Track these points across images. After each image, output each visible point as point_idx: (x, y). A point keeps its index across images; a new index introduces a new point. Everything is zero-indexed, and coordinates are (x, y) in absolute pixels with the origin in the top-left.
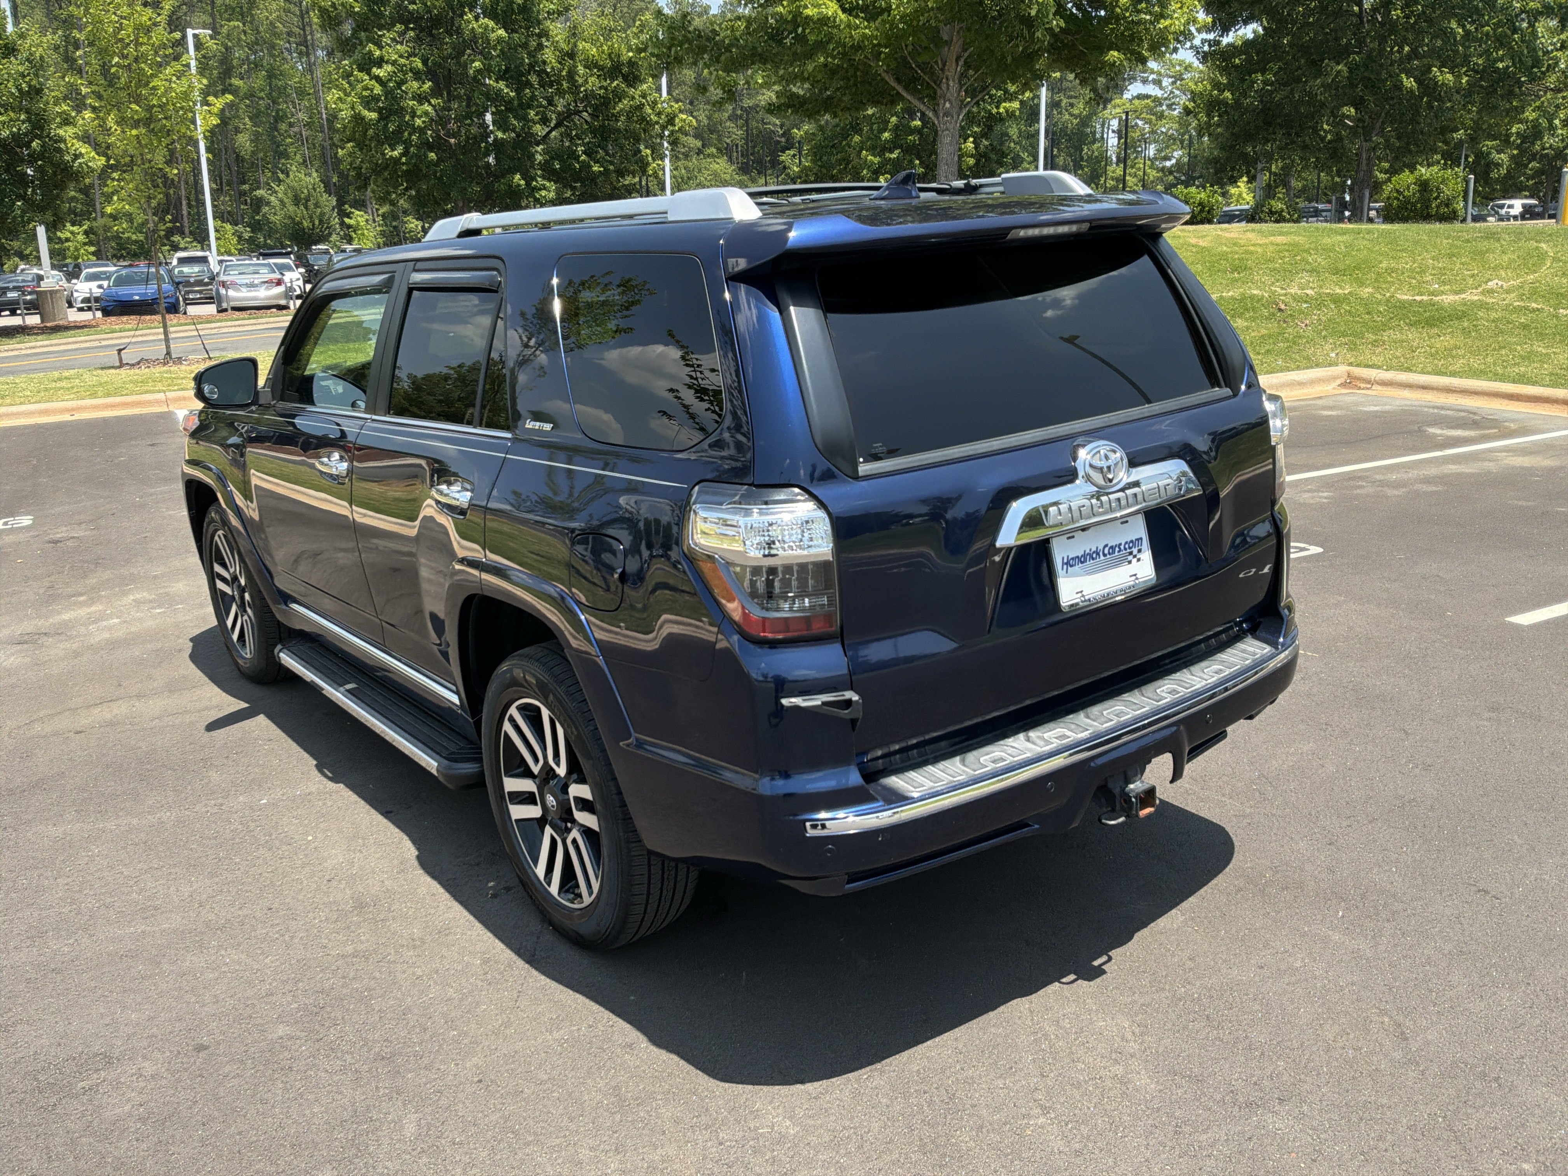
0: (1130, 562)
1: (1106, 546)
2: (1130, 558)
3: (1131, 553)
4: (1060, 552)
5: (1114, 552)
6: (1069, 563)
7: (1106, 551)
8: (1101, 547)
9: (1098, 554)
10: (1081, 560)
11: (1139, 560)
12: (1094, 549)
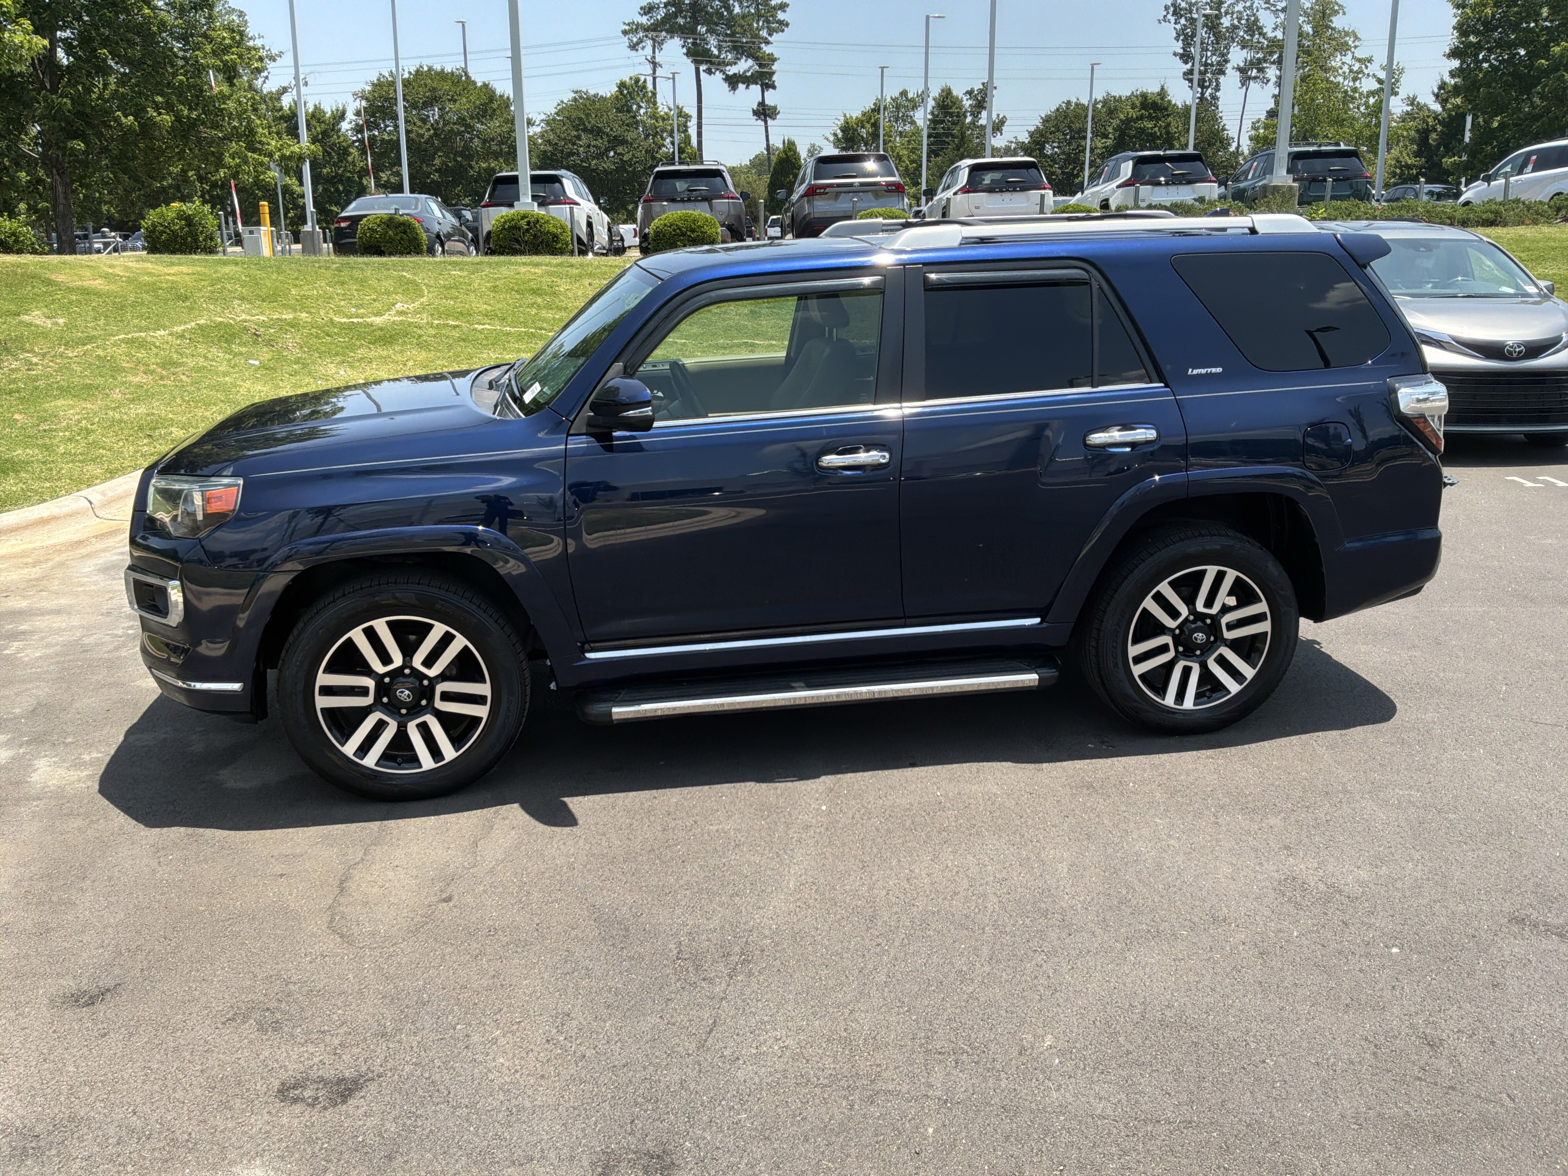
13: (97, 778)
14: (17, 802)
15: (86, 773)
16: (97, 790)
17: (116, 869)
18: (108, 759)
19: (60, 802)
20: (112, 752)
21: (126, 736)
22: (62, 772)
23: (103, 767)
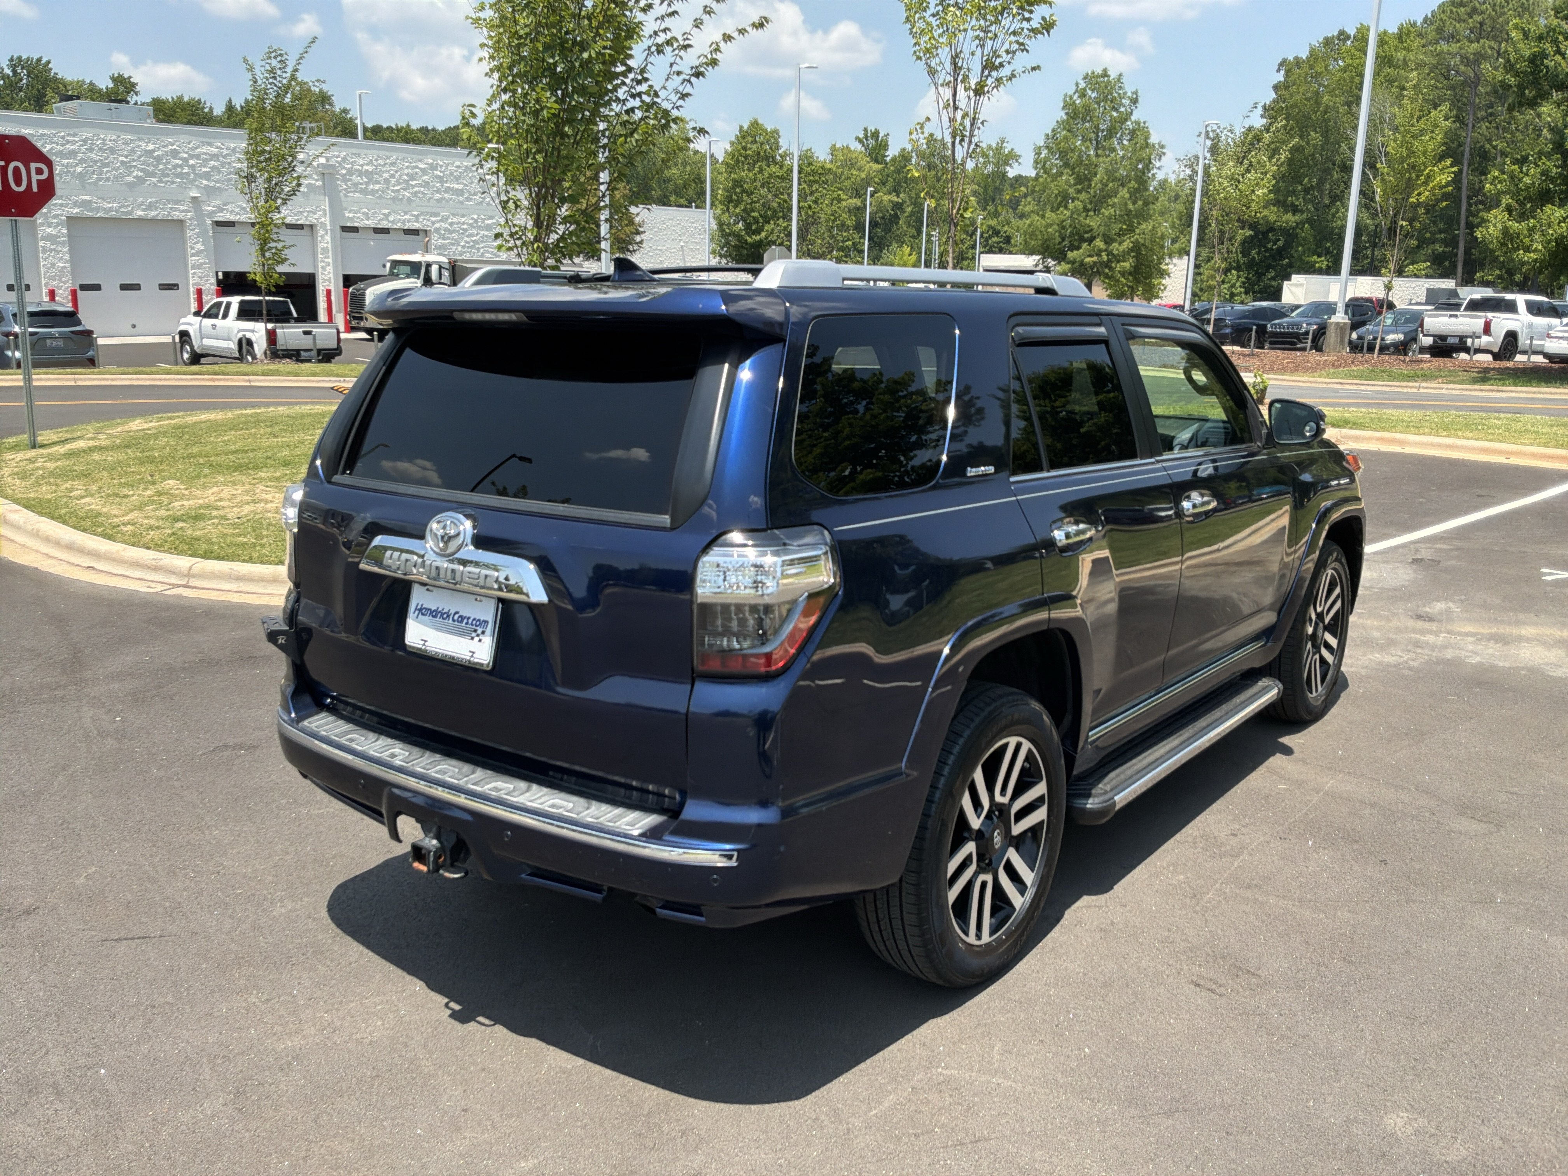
0: (472, 638)
1: (457, 613)
2: (474, 634)
3: (475, 631)
4: (418, 598)
5: (461, 622)
6: (421, 611)
7: (456, 617)
8: (452, 612)
9: (448, 616)
10: (434, 613)
11: (480, 641)
12: (446, 610)
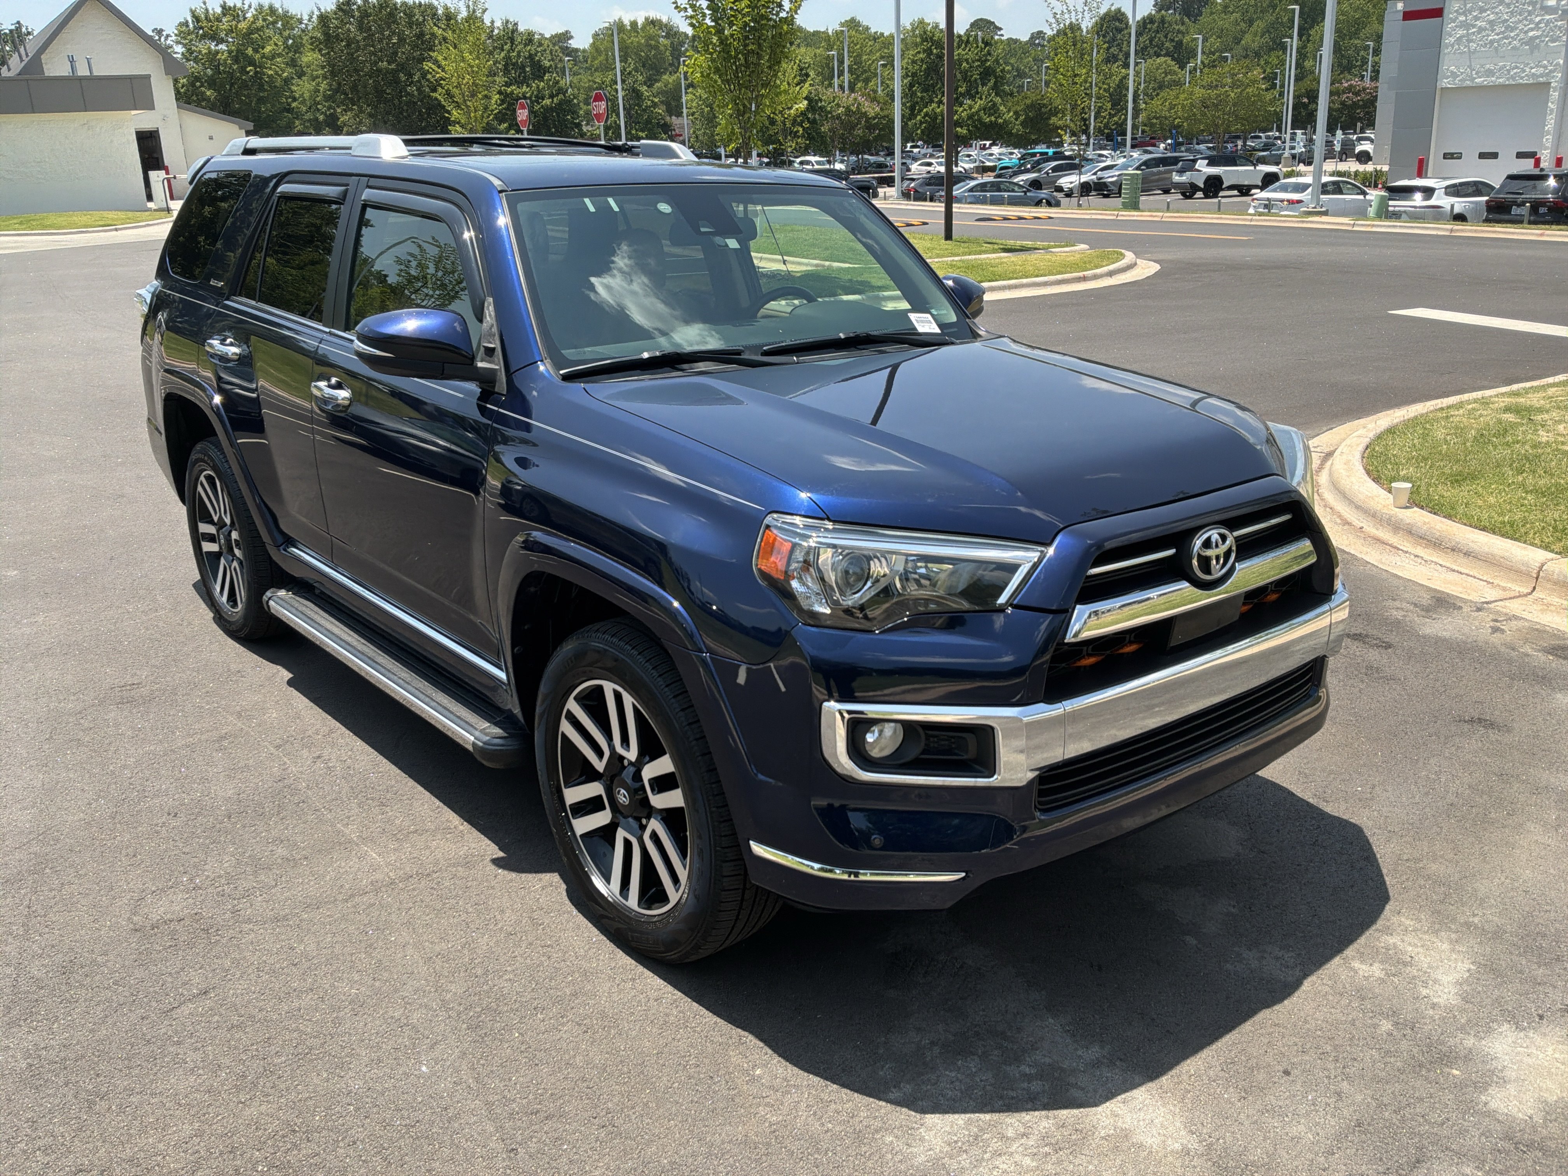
13: (1380, 923)
14: (1497, 934)
15: (1391, 940)
16: (1391, 903)
17: (1417, 799)
18: (1349, 952)
19: (1442, 907)
20: (1337, 960)
21: (1297, 984)
22: (1424, 960)
23: (1362, 940)
